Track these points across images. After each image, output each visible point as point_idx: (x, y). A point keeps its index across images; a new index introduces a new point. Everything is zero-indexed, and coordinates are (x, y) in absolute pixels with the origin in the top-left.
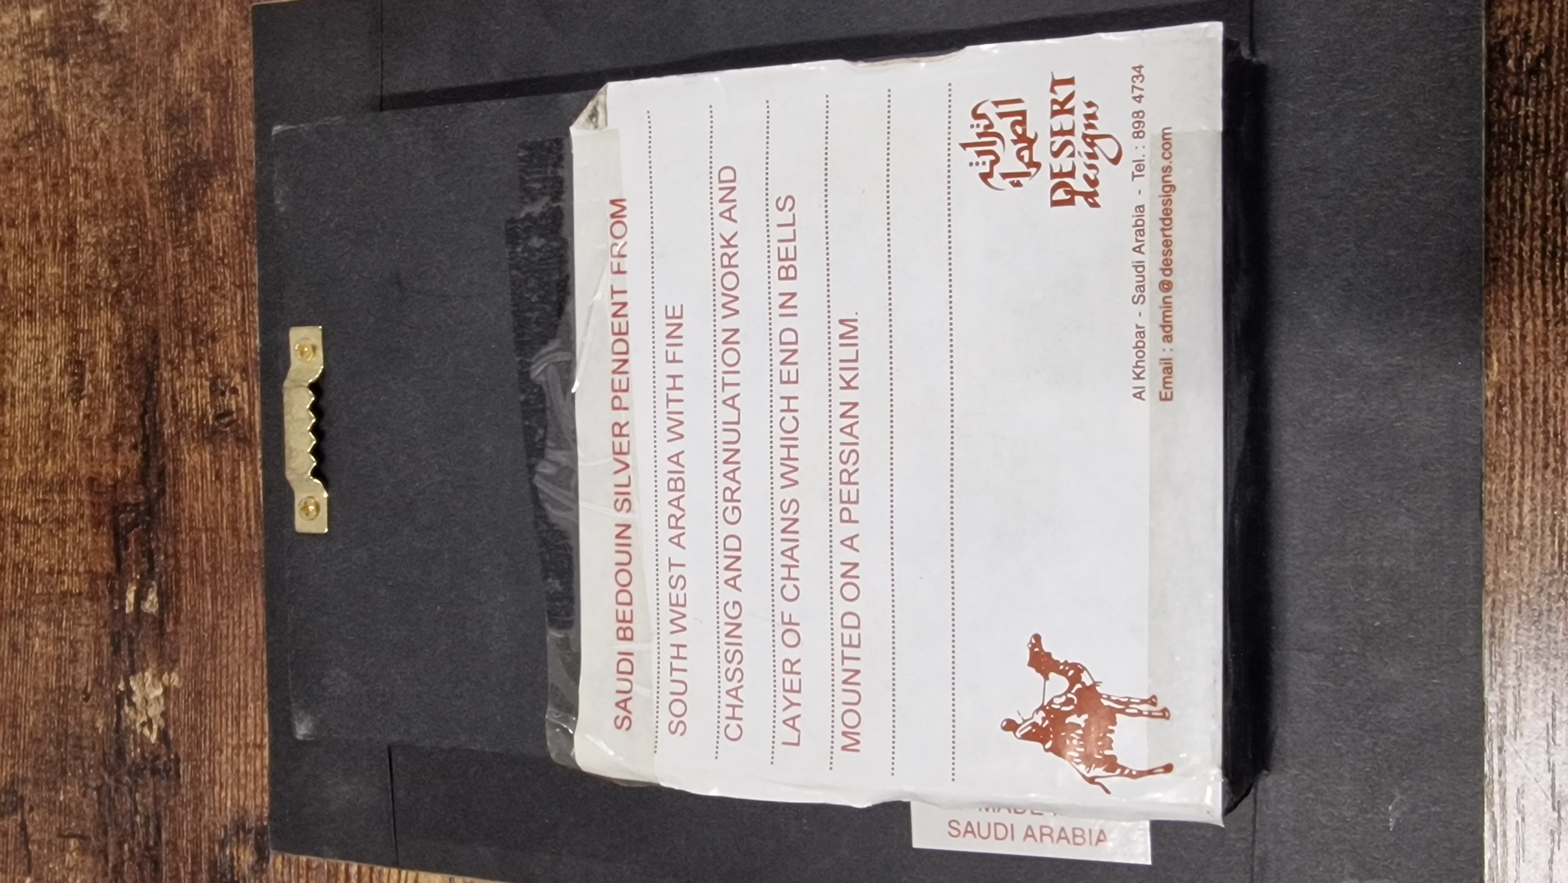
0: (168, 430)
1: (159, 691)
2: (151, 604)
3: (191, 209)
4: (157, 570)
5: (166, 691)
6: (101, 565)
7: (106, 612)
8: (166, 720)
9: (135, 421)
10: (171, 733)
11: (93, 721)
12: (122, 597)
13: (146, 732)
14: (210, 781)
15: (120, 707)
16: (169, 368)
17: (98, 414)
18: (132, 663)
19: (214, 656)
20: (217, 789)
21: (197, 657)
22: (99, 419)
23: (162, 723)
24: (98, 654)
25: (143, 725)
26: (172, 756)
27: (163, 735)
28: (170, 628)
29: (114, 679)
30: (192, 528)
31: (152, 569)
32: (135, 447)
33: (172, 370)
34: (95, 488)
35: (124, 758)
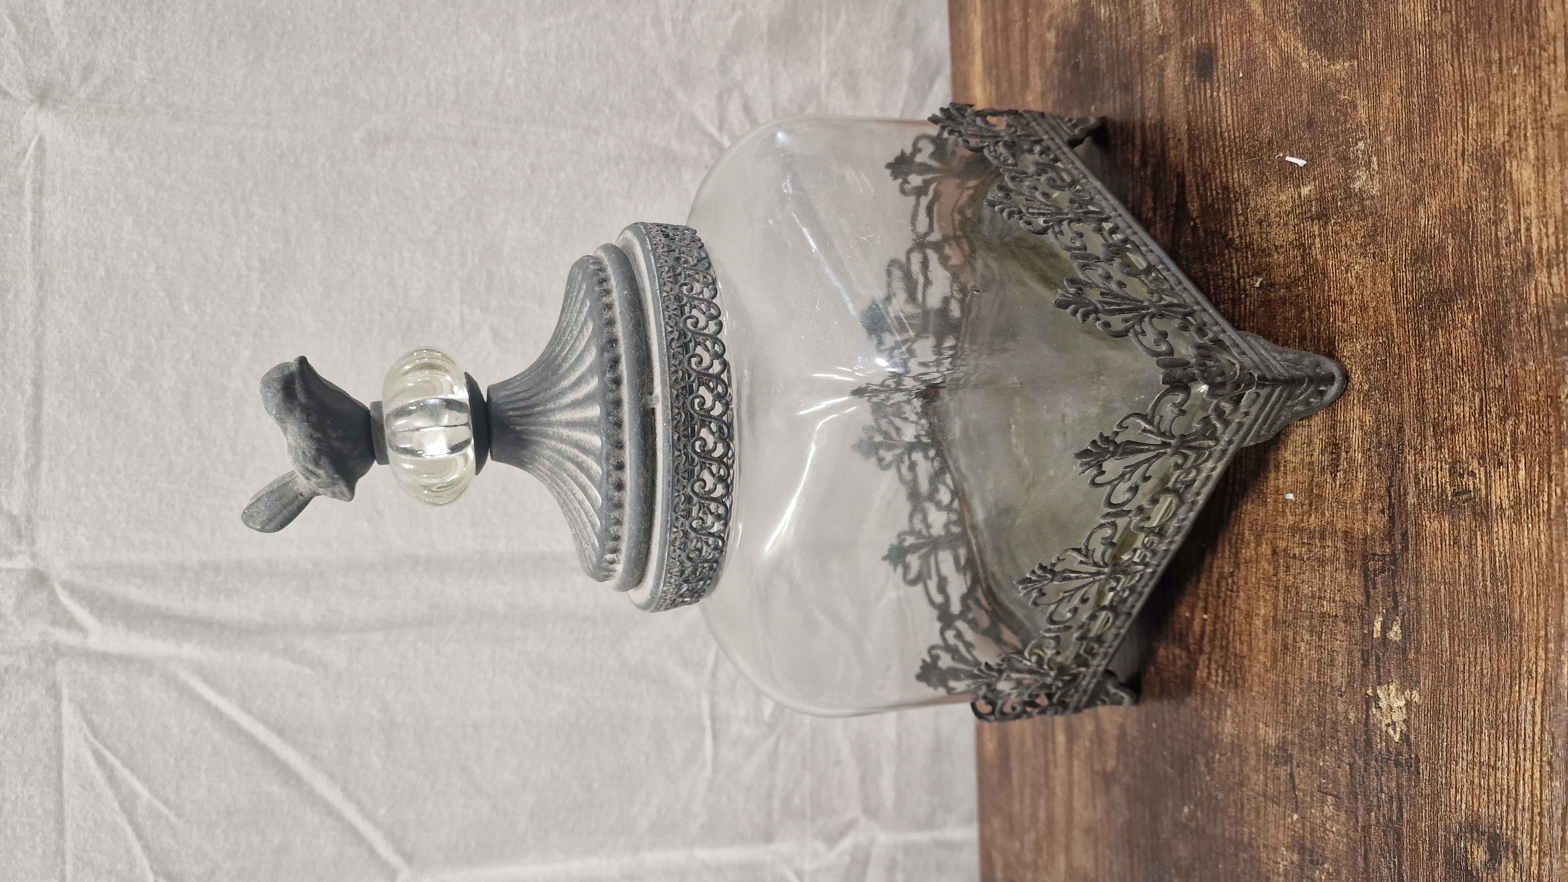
0: (1411, 500)
1: (1402, 703)
2: (1395, 633)
3: (1433, 328)
4: (1400, 608)
5: (1408, 704)
6: (1354, 597)
7: (1357, 633)
8: (1408, 727)
9: (1383, 492)
10: (1412, 737)
11: (1346, 712)
12: (1371, 624)
13: (1391, 732)
14: (1446, 784)
15: (1368, 708)
16: (1412, 452)
17: (1351, 484)
18: (1379, 677)
19: (1451, 685)
20: (1453, 791)
21: (1436, 683)
22: (1352, 488)
23: (1404, 728)
24: (1351, 663)
25: (1388, 725)
26: (1413, 756)
27: (1405, 738)
28: (1412, 655)
29: (1364, 685)
30: (1431, 580)
31: (1396, 607)
32: (1383, 512)
33: (1415, 454)
34: (1349, 540)
35: (1372, 748)
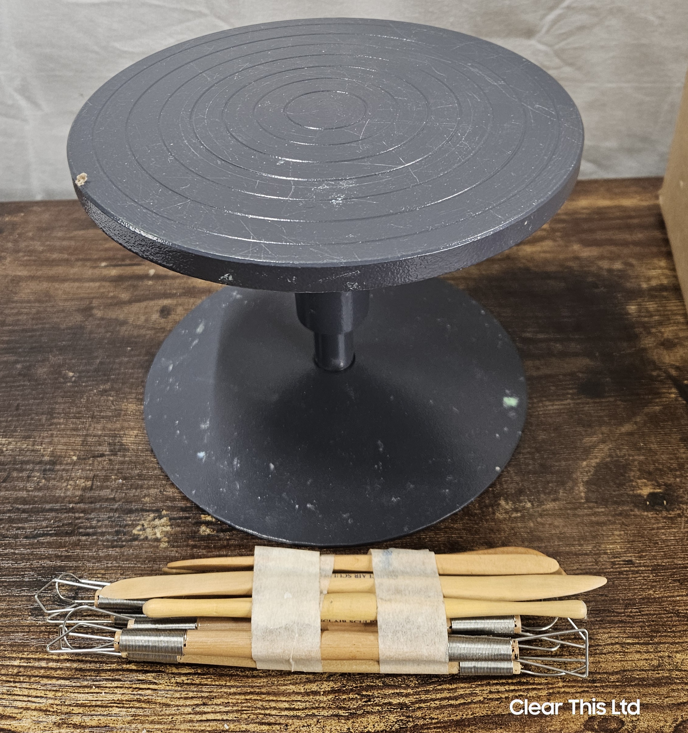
1: (159, 535)
2: (204, 530)
4: (222, 534)
5: (157, 540)
8: (143, 539)
10: (136, 543)
11: (148, 496)
13: (139, 528)
14: (107, 567)
15: (154, 511)
18: (175, 519)
20: (103, 572)
23: (142, 537)
24: (183, 499)
25: (143, 525)
26: (124, 543)
27: (135, 538)
28: (191, 543)
29: (169, 508)
31: (223, 530)
35: (127, 514)
